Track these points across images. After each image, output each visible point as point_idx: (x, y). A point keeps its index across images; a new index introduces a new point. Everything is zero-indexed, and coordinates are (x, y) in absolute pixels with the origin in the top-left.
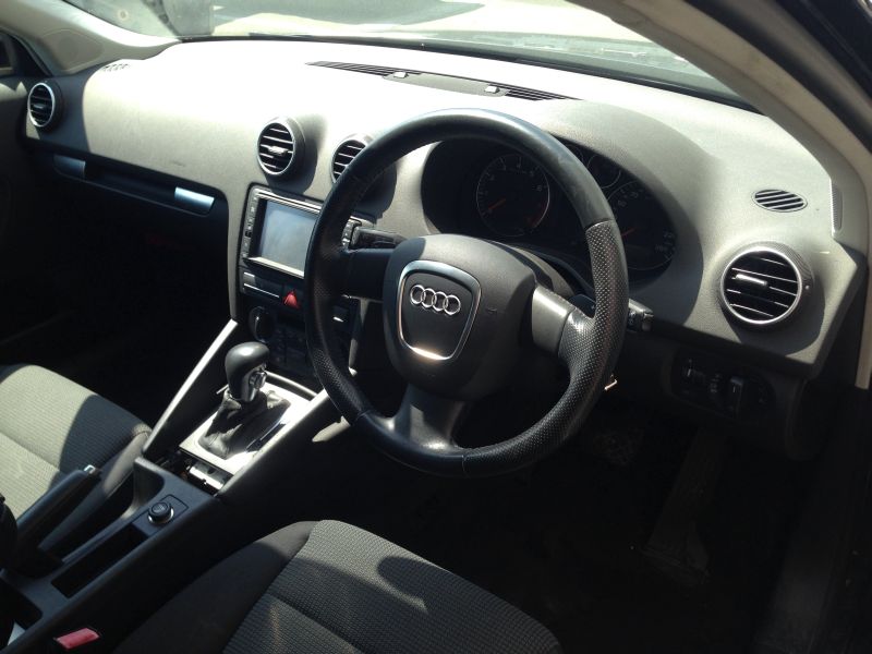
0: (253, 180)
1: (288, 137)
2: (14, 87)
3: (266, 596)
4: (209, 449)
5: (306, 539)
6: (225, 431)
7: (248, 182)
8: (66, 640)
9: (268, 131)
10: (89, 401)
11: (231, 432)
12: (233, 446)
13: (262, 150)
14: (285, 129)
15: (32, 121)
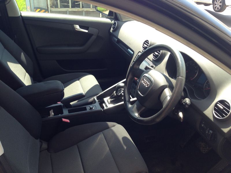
0: (140, 51)
1: (148, 43)
2: (112, 21)
3: (101, 132)
4: (107, 101)
5: (114, 126)
6: (111, 99)
7: (139, 51)
8: (64, 120)
9: (146, 41)
10: (97, 85)
11: (112, 99)
12: (112, 102)
13: (143, 45)
14: (148, 42)
15: (112, 29)
